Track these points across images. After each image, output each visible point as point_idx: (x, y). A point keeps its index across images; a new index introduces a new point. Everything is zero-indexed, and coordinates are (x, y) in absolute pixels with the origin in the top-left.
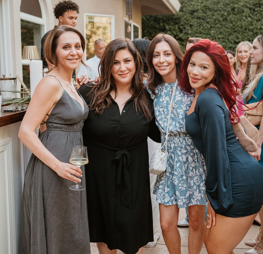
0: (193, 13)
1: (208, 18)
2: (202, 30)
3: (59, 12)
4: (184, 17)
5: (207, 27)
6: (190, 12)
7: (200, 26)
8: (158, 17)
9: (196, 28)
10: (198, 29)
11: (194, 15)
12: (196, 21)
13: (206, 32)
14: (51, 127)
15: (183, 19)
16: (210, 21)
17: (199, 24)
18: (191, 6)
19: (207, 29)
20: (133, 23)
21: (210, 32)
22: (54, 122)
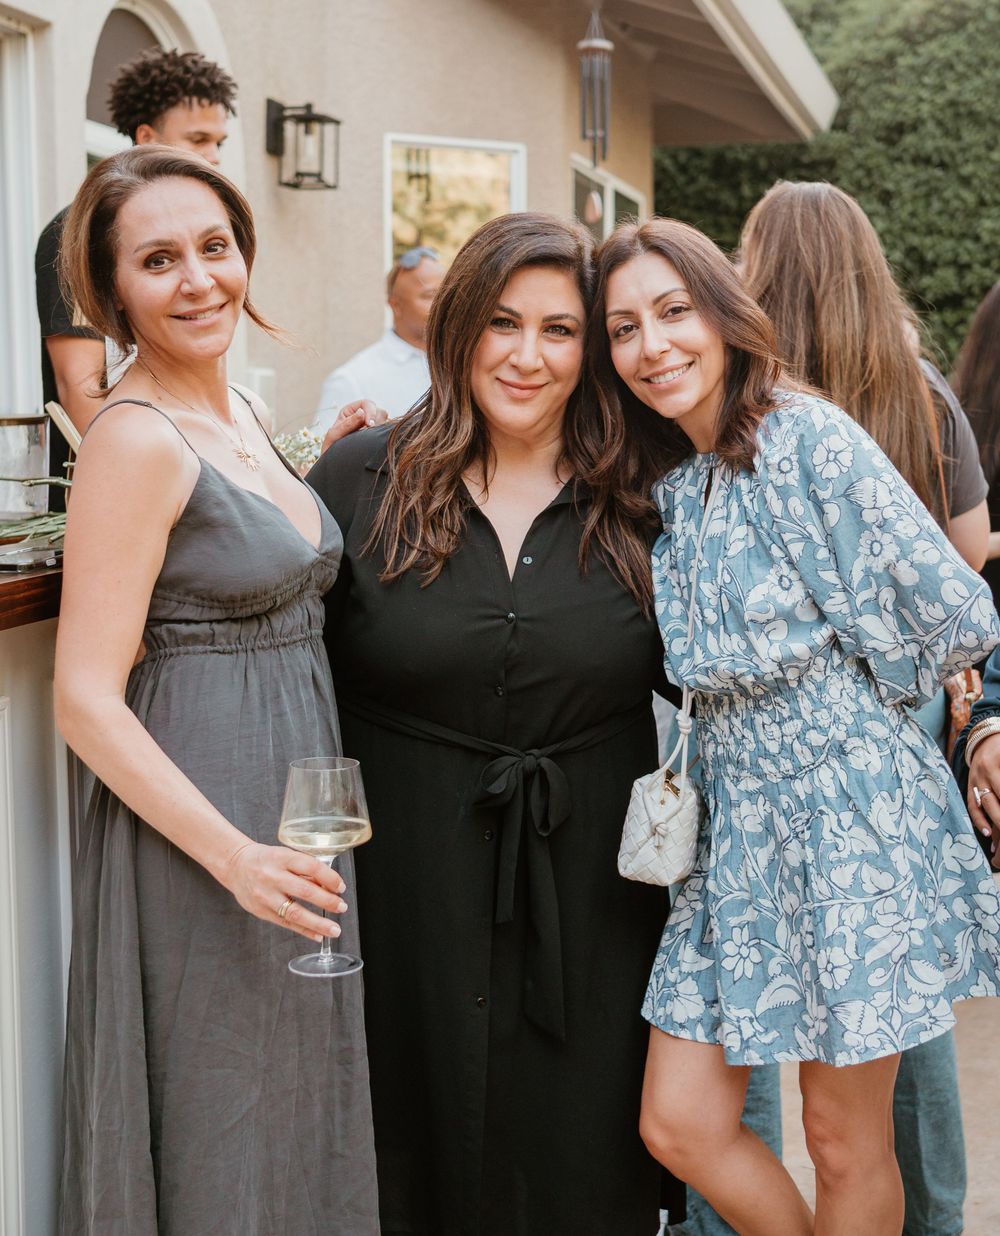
0: (895, 136)
1: (967, 161)
2: (935, 219)
3: (140, 106)
4: (851, 154)
5: (963, 201)
6: (883, 134)
7: (928, 196)
8: (730, 155)
9: (909, 208)
10: (920, 210)
11: (901, 149)
12: (908, 176)
13: (956, 228)
14: (166, 640)
15: (850, 165)
16: (974, 175)
17: (923, 189)
18: (889, 105)
19: (964, 211)
20: (613, 183)
21: (976, 224)
22: (176, 616)
